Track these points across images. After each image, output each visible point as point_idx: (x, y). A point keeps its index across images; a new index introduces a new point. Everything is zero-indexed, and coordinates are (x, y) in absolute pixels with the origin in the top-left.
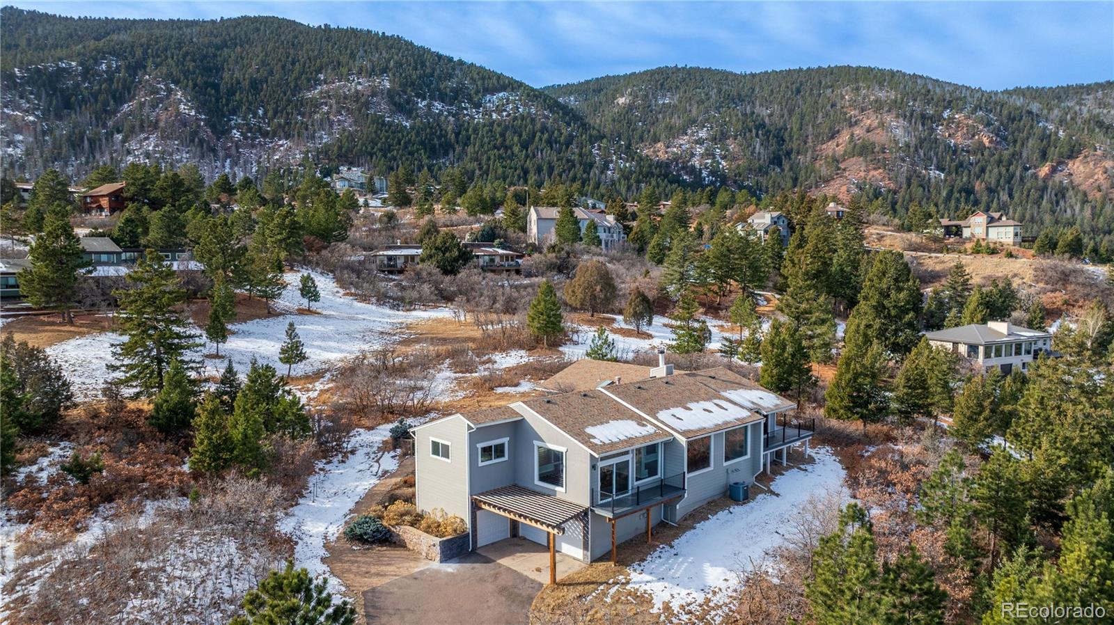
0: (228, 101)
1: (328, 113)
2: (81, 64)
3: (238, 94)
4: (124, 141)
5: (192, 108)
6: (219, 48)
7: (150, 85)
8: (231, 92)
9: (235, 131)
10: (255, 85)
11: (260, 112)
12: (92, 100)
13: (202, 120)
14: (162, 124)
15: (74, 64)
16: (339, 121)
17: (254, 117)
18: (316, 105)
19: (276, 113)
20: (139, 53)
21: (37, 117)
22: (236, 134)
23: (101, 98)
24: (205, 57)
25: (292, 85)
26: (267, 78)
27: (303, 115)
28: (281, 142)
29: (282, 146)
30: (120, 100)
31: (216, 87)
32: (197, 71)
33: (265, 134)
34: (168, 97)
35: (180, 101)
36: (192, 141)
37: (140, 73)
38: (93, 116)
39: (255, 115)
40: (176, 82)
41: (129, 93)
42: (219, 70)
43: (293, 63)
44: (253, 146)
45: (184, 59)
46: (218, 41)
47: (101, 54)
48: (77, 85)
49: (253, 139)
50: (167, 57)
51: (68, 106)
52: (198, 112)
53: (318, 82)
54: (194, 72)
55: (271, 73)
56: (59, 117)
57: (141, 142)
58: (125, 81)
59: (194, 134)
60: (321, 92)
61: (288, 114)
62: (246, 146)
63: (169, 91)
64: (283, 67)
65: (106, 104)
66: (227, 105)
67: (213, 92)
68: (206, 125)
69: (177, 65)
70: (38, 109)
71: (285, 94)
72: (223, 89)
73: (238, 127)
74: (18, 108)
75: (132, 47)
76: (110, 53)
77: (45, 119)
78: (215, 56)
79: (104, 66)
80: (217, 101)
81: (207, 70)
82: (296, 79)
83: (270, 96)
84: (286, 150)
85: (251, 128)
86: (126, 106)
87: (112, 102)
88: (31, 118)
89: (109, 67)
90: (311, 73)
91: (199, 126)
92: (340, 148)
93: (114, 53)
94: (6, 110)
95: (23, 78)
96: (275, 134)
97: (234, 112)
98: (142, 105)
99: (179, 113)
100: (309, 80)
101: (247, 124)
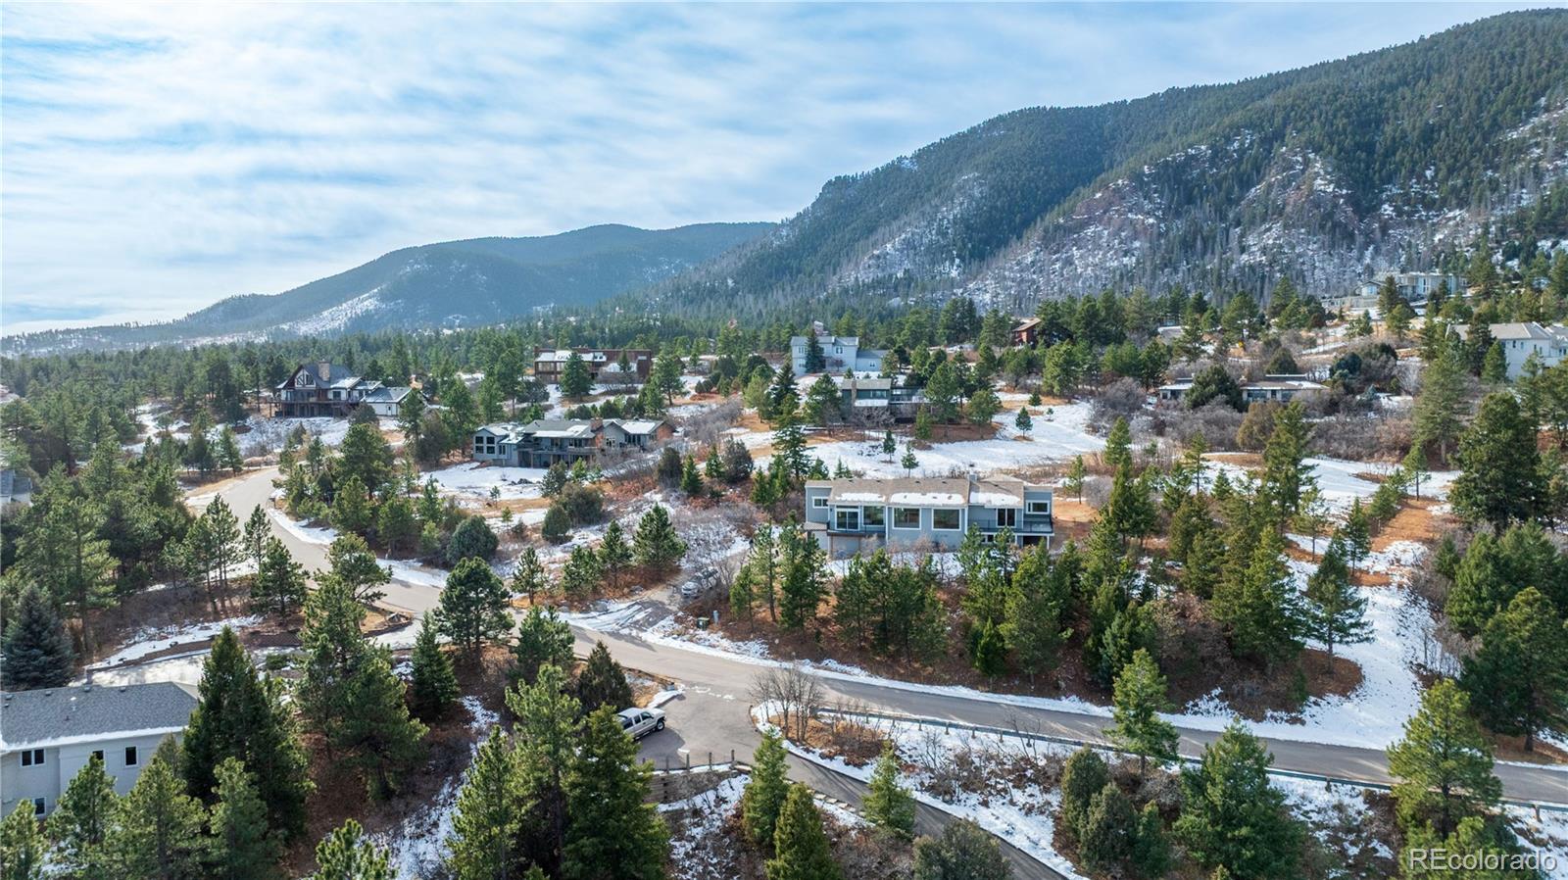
0: (1383, 165)
1: (1540, 158)
2: (1212, 147)
3: (1398, 154)
4: (1242, 236)
5: (1331, 182)
6: (1393, 88)
7: (1284, 160)
8: (1390, 152)
9: (1386, 206)
10: (1429, 135)
11: (1429, 173)
12: (1216, 189)
13: (1342, 196)
14: (1289, 209)
15: (1203, 147)
16: (1557, 168)
17: (1418, 183)
18: (1521, 148)
19: (1451, 171)
20: (1278, 120)
21: (1157, 217)
22: (1387, 210)
23: (1225, 185)
24: (1365, 107)
25: (1486, 125)
26: (1449, 121)
27: (1496, 169)
28: (1451, 214)
29: (1450, 219)
30: (1246, 184)
31: (1369, 149)
32: (1349, 129)
33: (1429, 205)
34: (1303, 171)
35: (1317, 174)
36: (1322, 227)
37: (1276, 145)
38: (1212, 209)
39: (1421, 177)
40: (1316, 151)
41: (1258, 172)
42: (1379, 122)
43: (1500, 88)
44: (1410, 224)
45: (1335, 117)
46: (1392, 78)
47: (1237, 129)
48: (1203, 173)
49: (1410, 214)
50: (1312, 118)
51: (1190, 200)
52: (1339, 186)
53: (1532, 112)
54: (1345, 130)
55: (1457, 113)
56: (1178, 215)
57: (1260, 234)
58: (1256, 158)
59: (1330, 215)
60: (1533, 128)
61: (1470, 170)
62: (1399, 225)
63: (1307, 163)
64: (1479, 101)
65: (1230, 191)
66: (1380, 171)
67: (1364, 155)
68: (1345, 203)
69: (1323, 125)
70: (1159, 209)
71: (1471, 141)
72: (1380, 149)
73: (1390, 200)
74: (1141, 211)
75: (1273, 114)
76: (1246, 127)
77: (1163, 220)
78: (1382, 101)
79: (1236, 145)
80: (1368, 168)
81: (1364, 125)
82: (1497, 113)
83: (1448, 148)
84: (1457, 225)
85: (1410, 199)
86: (1253, 190)
87: (1236, 189)
88: (1151, 221)
89: (1242, 144)
90: (1524, 99)
91: (1336, 206)
92: (1544, 211)
93: (1251, 126)
94: (1130, 215)
95: (1150, 175)
96: (1444, 203)
97: (1389, 179)
98: (1270, 186)
99: (1311, 191)
100: (1517, 112)
101: (1407, 194)
